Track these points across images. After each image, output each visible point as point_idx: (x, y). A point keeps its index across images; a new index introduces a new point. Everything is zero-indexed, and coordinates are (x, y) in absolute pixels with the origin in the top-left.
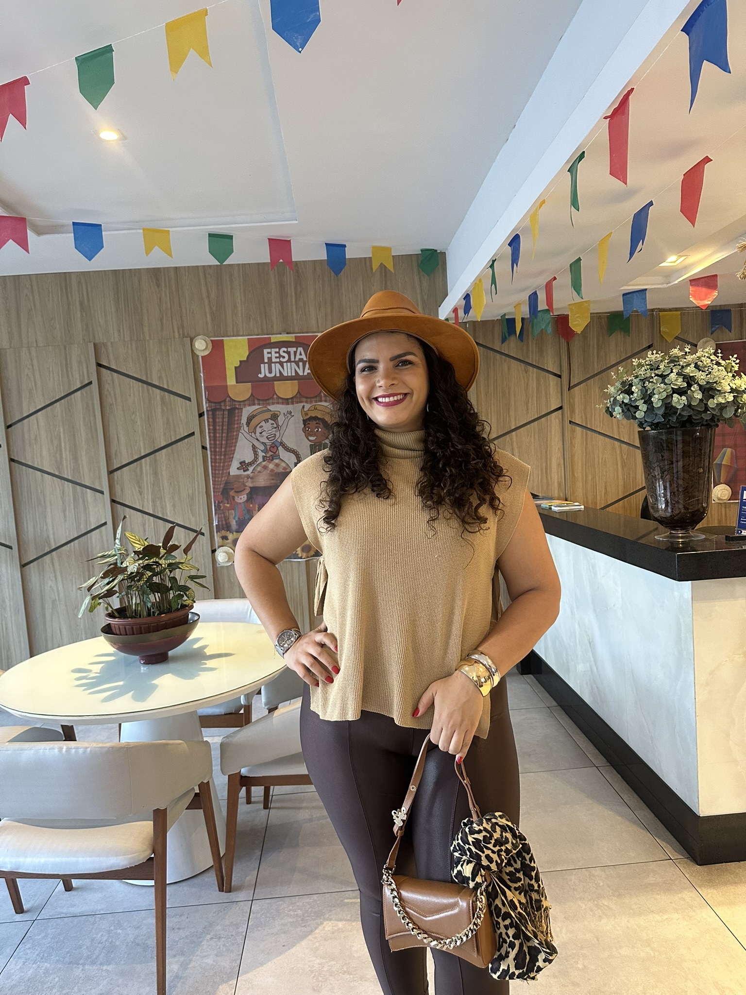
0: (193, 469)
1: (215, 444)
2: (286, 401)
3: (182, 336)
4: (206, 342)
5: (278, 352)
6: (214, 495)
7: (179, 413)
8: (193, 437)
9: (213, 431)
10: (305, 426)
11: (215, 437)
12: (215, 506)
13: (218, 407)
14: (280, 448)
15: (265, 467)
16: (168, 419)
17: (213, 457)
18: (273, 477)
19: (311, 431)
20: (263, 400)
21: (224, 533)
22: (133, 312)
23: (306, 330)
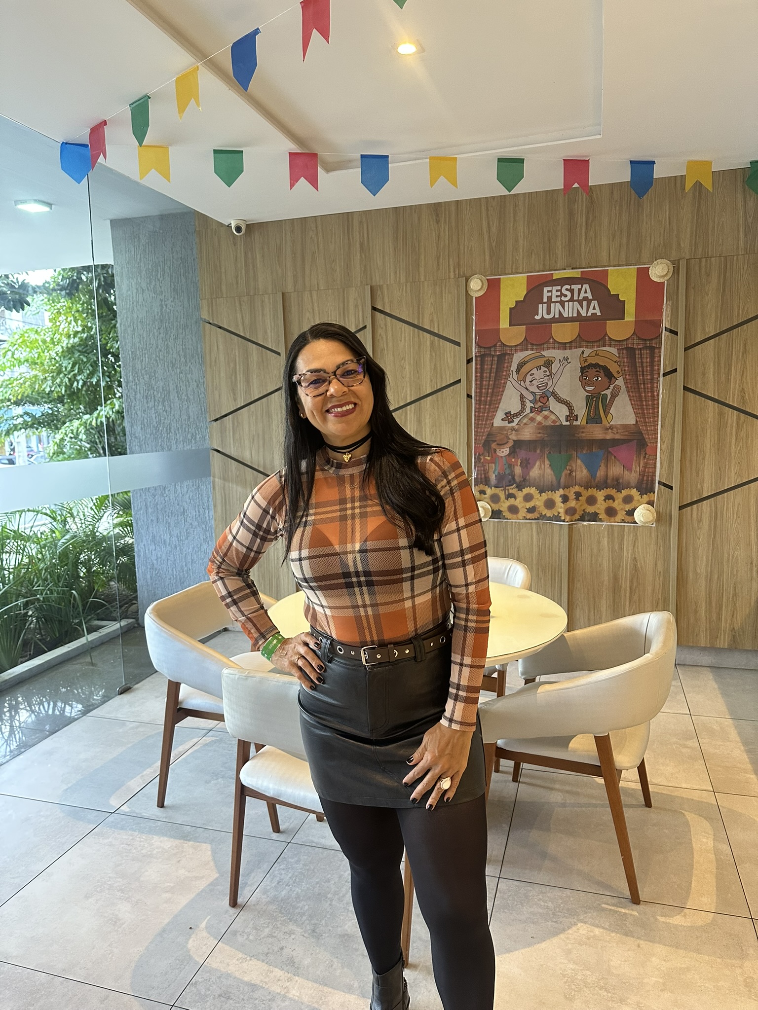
0: (456, 418)
1: (481, 392)
2: (564, 346)
3: (457, 275)
4: (482, 281)
5: (560, 291)
6: (475, 446)
7: (447, 359)
8: (459, 384)
9: (480, 379)
10: (582, 374)
11: (481, 385)
12: (475, 458)
13: (488, 352)
14: (551, 399)
15: (532, 419)
16: (435, 366)
17: (477, 406)
18: (539, 431)
19: (588, 381)
20: (537, 345)
21: (482, 487)
22: (410, 252)
23: (595, 265)
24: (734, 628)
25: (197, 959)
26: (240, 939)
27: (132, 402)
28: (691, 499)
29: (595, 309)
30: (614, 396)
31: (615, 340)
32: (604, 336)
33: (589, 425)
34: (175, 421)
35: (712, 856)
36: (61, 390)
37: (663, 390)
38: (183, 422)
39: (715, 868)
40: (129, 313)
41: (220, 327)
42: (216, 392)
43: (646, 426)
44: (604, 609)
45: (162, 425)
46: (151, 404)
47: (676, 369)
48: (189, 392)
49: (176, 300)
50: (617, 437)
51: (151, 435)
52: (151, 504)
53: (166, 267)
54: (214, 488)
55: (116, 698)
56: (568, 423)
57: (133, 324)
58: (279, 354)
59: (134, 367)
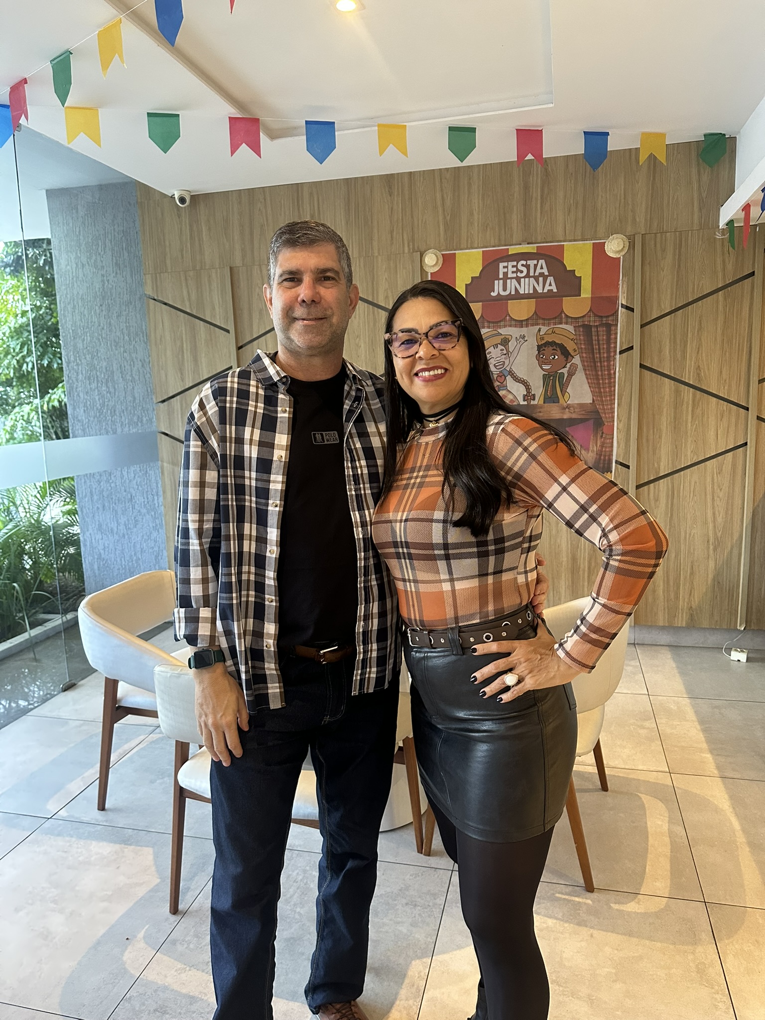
2: (520, 324)
3: (411, 250)
4: (437, 256)
5: (516, 266)
10: (539, 353)
14: (509, 378)
19: (545, 359)
20: (493, 323)
22: (363, 225)
23: (551, 240)
24: (691, 607)
25: (132, 972)
26: (180, 948)
27: (74, 384)
28: (649, 477)
29: (551, 286)
30: (571, 374)
31: (572, 318)
32: (561, 313)
33: (546, 405)
34: (119, 403)
35: (667, 840)
36: (10, 372)
37: (619, 369)
38: (129, 404)
39: (670, 851)
40: (68, 289)
41: (165, 304)
42: (163, 373)
43: (603, 405)
44: (563, 591)
45: (106, 407)
46: (94, 386)
47: (633, 346)
48: (134, 372)
49: (118, 275)
50: (574, 416)
51: (94, 418)
52: (97, 491)
53: (107, 240)
54: (163, 473)
55: (59, 696)
56: (526, 403)
57: (73, 301)
58: (228, 331)
59: (75, 346)
